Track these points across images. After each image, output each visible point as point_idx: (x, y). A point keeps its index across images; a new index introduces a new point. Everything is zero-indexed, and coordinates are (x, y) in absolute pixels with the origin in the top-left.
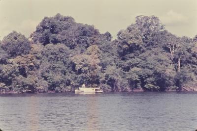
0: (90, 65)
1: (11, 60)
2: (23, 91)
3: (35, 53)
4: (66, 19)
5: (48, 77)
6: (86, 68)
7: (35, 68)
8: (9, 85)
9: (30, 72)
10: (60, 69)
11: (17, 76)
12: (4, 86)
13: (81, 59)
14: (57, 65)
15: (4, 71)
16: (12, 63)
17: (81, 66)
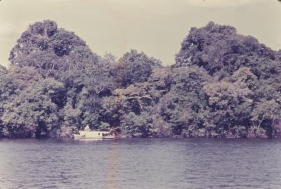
0: (232, 97)
1: (117, 91)
2: (135, 135)
3: (155, 81)
4: (222, 29)
5: (171, 114)
6: (225, 102)
7: (153, 102)
8: (116, 126)
9: (146, 107)
10: (190, 104)
11: (127, 113)
12: (108, 127)
13: (217, 89)
14: (186, 98)
15: (104, 106)
16: (118, 95)
17: (217, 99)
